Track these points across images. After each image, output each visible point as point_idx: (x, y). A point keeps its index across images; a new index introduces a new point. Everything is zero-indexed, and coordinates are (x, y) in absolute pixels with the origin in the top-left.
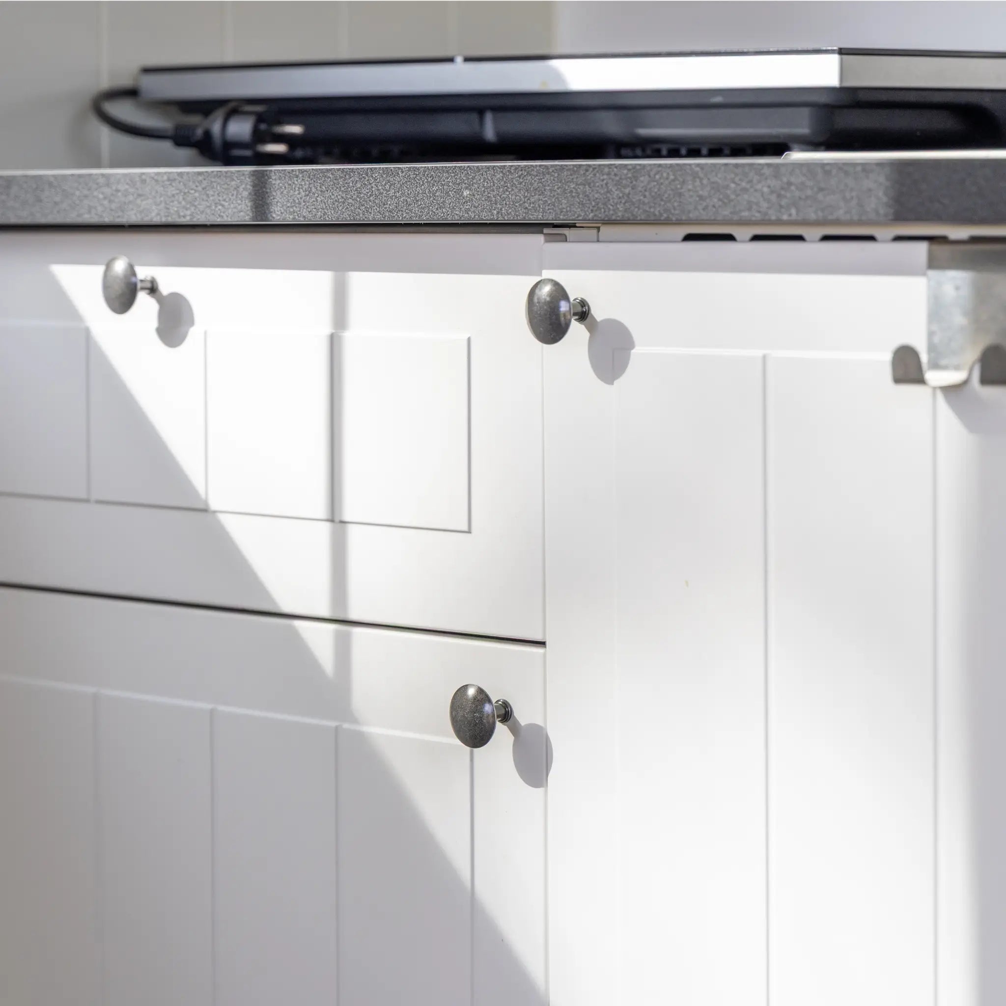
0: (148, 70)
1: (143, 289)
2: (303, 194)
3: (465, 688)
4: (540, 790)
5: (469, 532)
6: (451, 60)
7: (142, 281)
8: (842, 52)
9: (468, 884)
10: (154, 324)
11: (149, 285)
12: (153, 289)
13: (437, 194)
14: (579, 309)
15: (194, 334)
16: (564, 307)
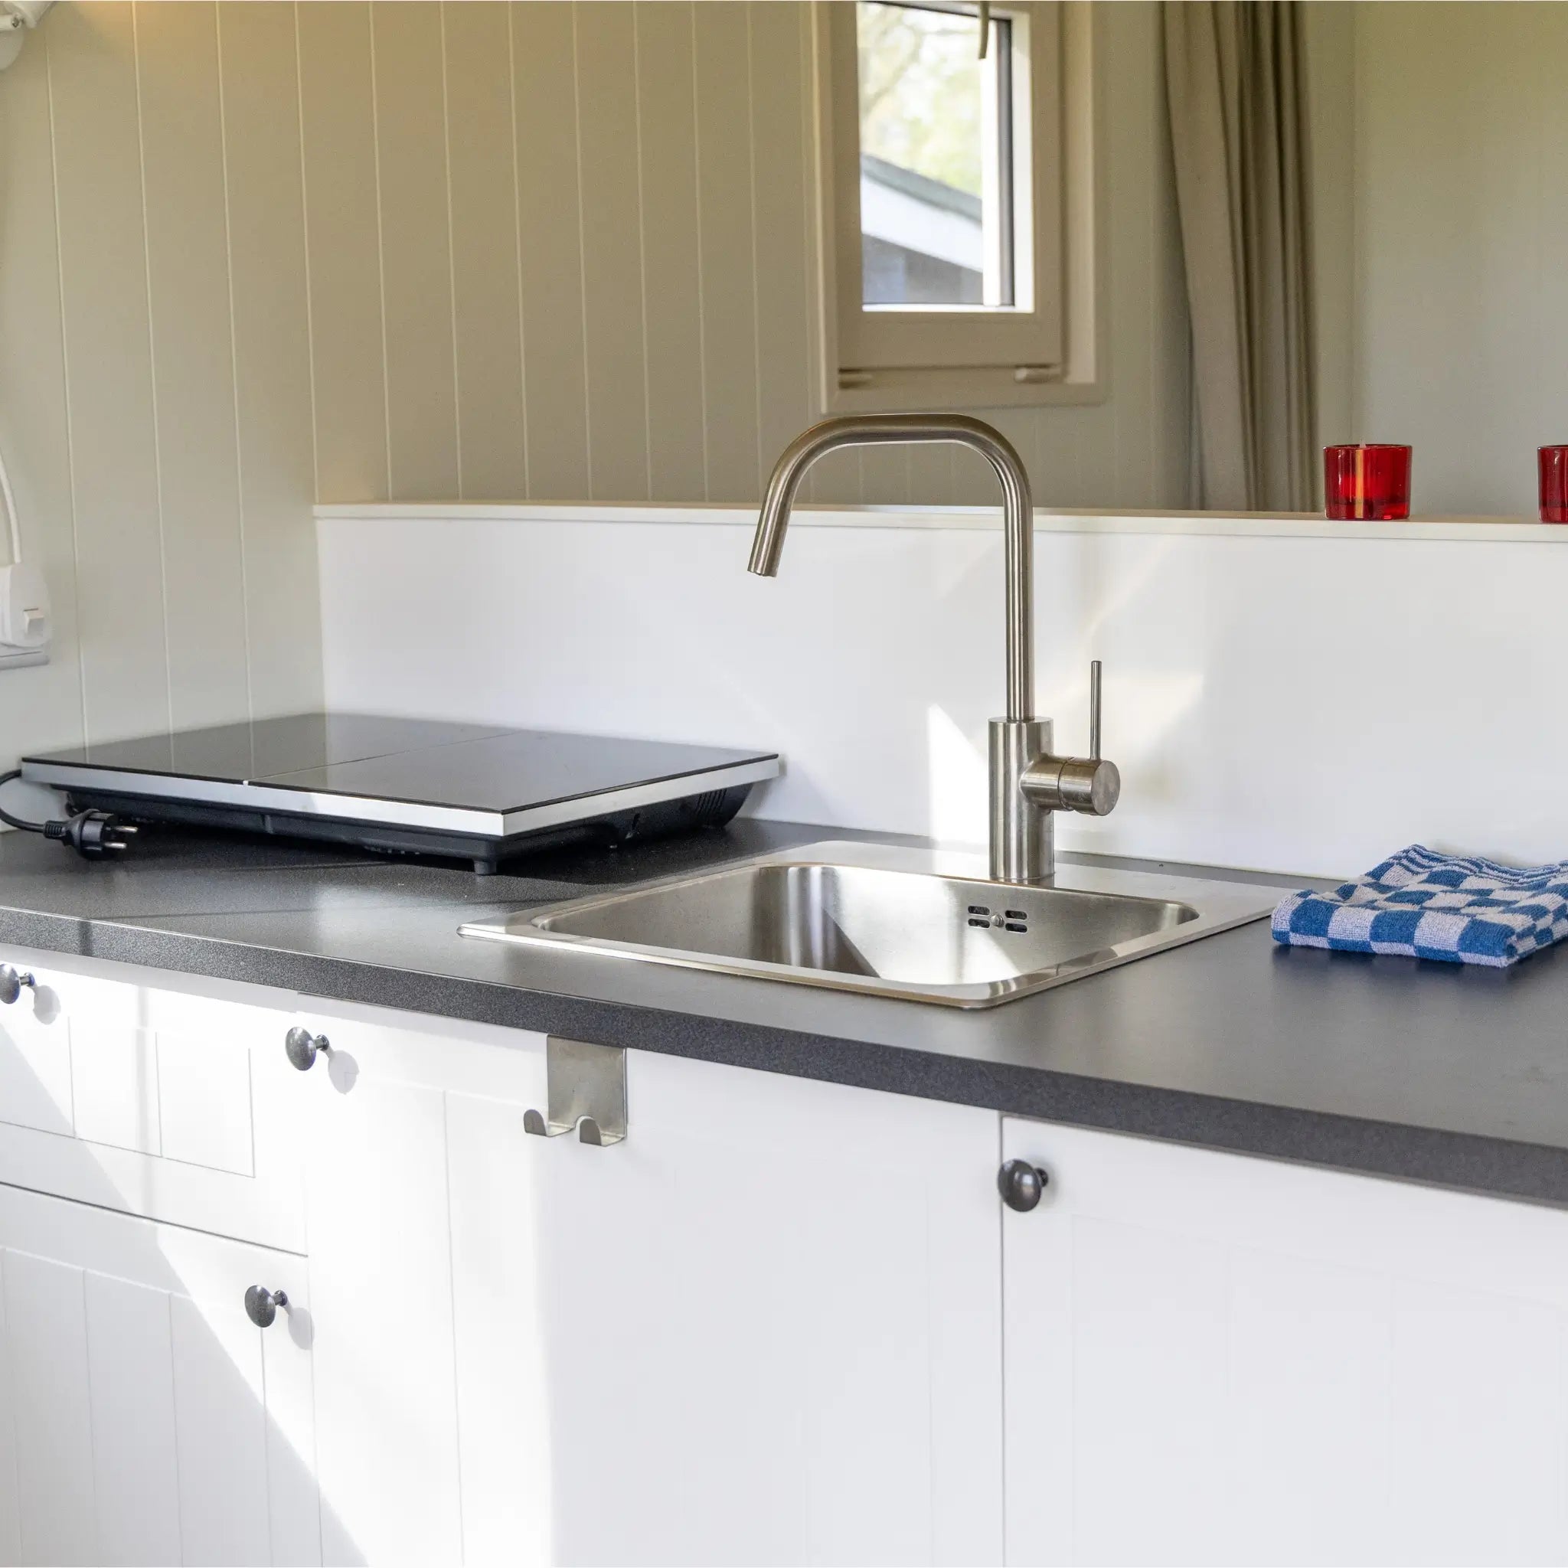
0: (25, 760)
1: (22, 984)
2: (132, 945)
3: (255, 1287)
4: (308, 1352)
5: (254, 1177)
6: (240, 782)
7: (21, 978)
8: (504, 813)
9: (262, 1403)
10: (32, 1006)
11: (28, 980)
12: (30, 982)
13: (223, 961)
14: (322, 1043)
15: (60, 1019)
16: (311, 1044)
